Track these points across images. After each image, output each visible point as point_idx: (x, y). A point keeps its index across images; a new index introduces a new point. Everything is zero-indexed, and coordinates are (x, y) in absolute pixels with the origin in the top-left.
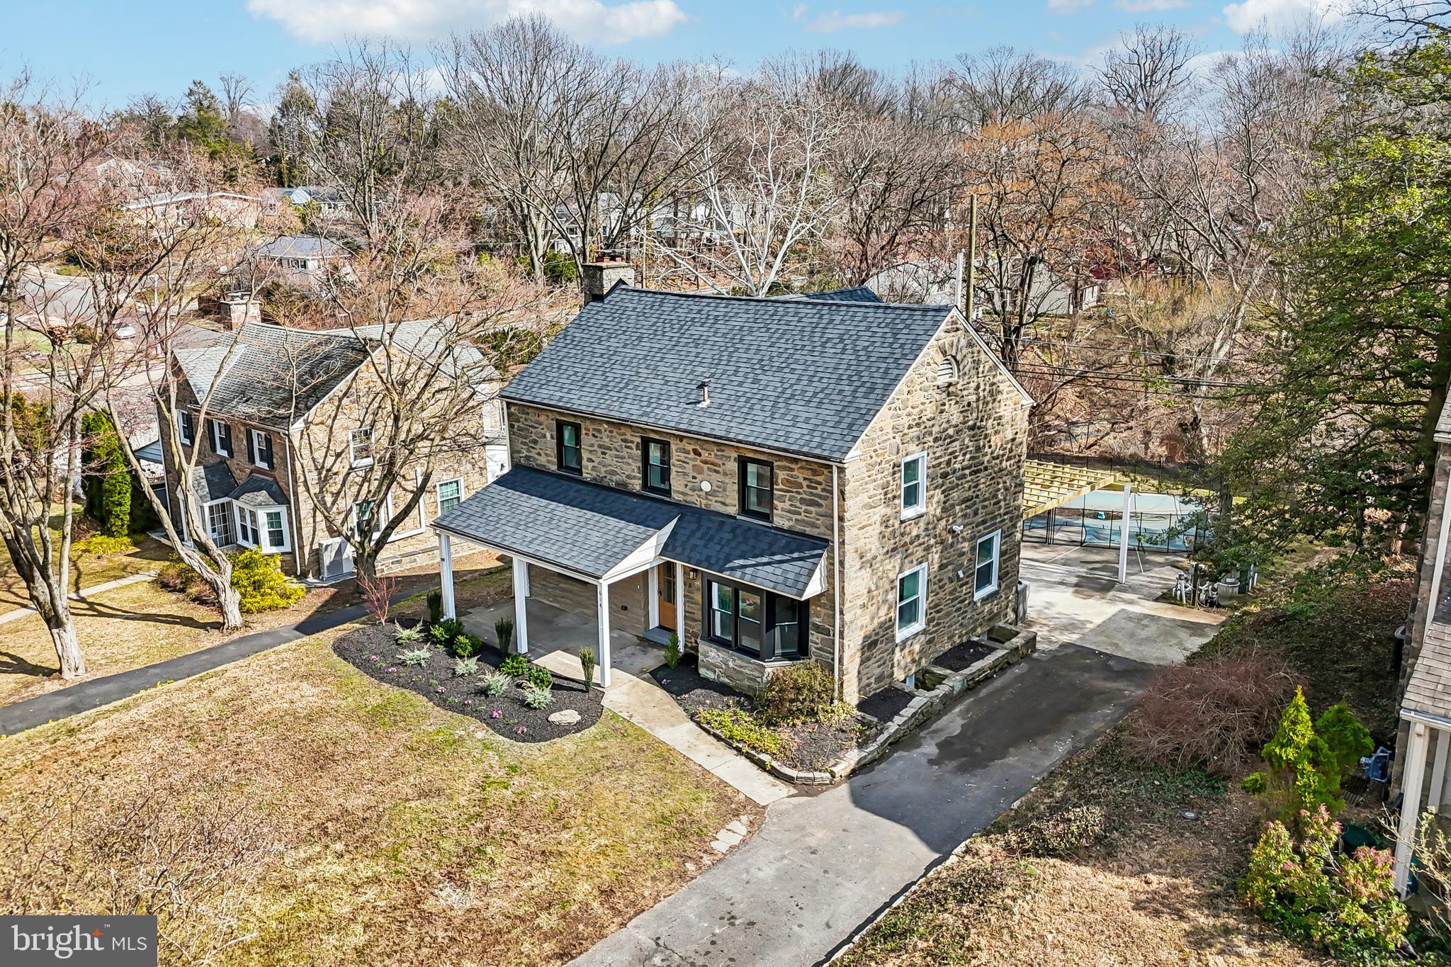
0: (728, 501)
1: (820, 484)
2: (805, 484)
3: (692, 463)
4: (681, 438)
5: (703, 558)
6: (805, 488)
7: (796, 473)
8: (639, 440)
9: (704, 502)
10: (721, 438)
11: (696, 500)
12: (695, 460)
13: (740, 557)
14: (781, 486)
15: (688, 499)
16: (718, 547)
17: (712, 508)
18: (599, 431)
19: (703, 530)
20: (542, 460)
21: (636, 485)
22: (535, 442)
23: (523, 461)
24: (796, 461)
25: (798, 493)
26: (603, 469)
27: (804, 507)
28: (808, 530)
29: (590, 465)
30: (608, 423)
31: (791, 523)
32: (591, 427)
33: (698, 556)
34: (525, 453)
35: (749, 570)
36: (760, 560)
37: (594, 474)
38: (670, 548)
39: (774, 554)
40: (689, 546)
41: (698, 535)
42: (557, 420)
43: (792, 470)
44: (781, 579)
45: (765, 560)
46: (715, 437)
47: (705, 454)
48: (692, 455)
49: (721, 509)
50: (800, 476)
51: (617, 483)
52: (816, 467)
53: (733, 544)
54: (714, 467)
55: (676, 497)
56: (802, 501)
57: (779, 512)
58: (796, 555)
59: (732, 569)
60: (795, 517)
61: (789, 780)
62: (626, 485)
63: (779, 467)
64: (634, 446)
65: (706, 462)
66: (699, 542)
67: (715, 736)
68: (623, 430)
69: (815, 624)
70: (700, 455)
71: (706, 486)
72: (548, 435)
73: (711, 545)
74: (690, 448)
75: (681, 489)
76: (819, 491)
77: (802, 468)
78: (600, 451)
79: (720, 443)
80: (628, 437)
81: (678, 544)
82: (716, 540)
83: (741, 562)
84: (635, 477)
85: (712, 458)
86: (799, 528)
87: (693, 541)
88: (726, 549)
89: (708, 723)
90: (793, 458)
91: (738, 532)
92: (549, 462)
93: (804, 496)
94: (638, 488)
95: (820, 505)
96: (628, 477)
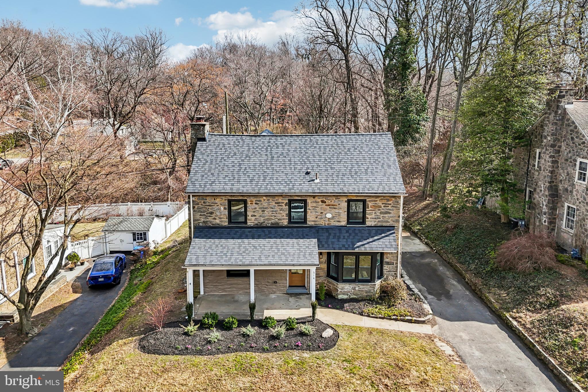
0: (341, 220)
1: (390, 204)
2: (382, 206)
3: (320, 207)
4: (314, 197)
5: (341, 246)
6: (383, 207)
7: (378, 202)
8: (287, 201)
9: (327, 223)
10: (340, 193)
11: (322, 223)
12: (321, 205)
13: (359, 242)
14: (370, 209)
15: (317, 223)
16: (345, 240)
17: (332, 224)
18: (260, 201)
19: (332, 234)
20: (218, 221)
21: (285, 222)
22: (212, 213)
23: (201, 224)
24: (378, 197)
25: (379, 210)
26: (262, 219)
27: (382, 215)
28: (384, 224)
29: (253, 218)
30: (266, 196)
31: (375, 223)
32: (254, 200)
33: (338, 246)
34: (202, 220)
35: (366, 246)
36: (368, 241)
37: (256, 222)
38: (321, 246)
39: (373, 237)
40: (330, 243)
41: (331, 237)
42: (228, 200)
43: (377, 201)
44: (384, 246)
45: (371, 240)
46: (337, 193)
47: (328, 202)
48: (320, 203)
49: (337, 224)
50: (379, 203)
51: (272, 224)
52: (388, 198)
53: (351, 237)
54: (333, 206)
55: (310, 223)
56: (381, 213)
57: (369, 219)
58: (383, 235)
59: (358, 247)
60: (377, 220)
61: (423, 322)
62: (278, 224)
63: (370, 201)
64: (283, 205)
65: (329, 205)
66: (333, 240)
67: (380, 318)
68: (277, 198)
69: (386, 262)
70: (325, 202)
71: (329, 216)
72: (222, 208)
73: (340, 240)
74: (320, 200)
75: (313, 219)
76: (390, 207)
77: (382, 199)
78: (260, 210)
79: (337, 196)
80: (280, 201)
81: (323, 243)
82: (342, 237)
83: (360, 243)
84: (284, 219)
85: (333, 203)
86: (379, 224)
87: (330, 240)
88: (349, 240)
89: (372, 314)
90: (376, 196)
91: (350, 232)
92: (221, 221)
93: (382, 211)
94: (286, 224)
95: (390, 213)
96: (279, 220)
